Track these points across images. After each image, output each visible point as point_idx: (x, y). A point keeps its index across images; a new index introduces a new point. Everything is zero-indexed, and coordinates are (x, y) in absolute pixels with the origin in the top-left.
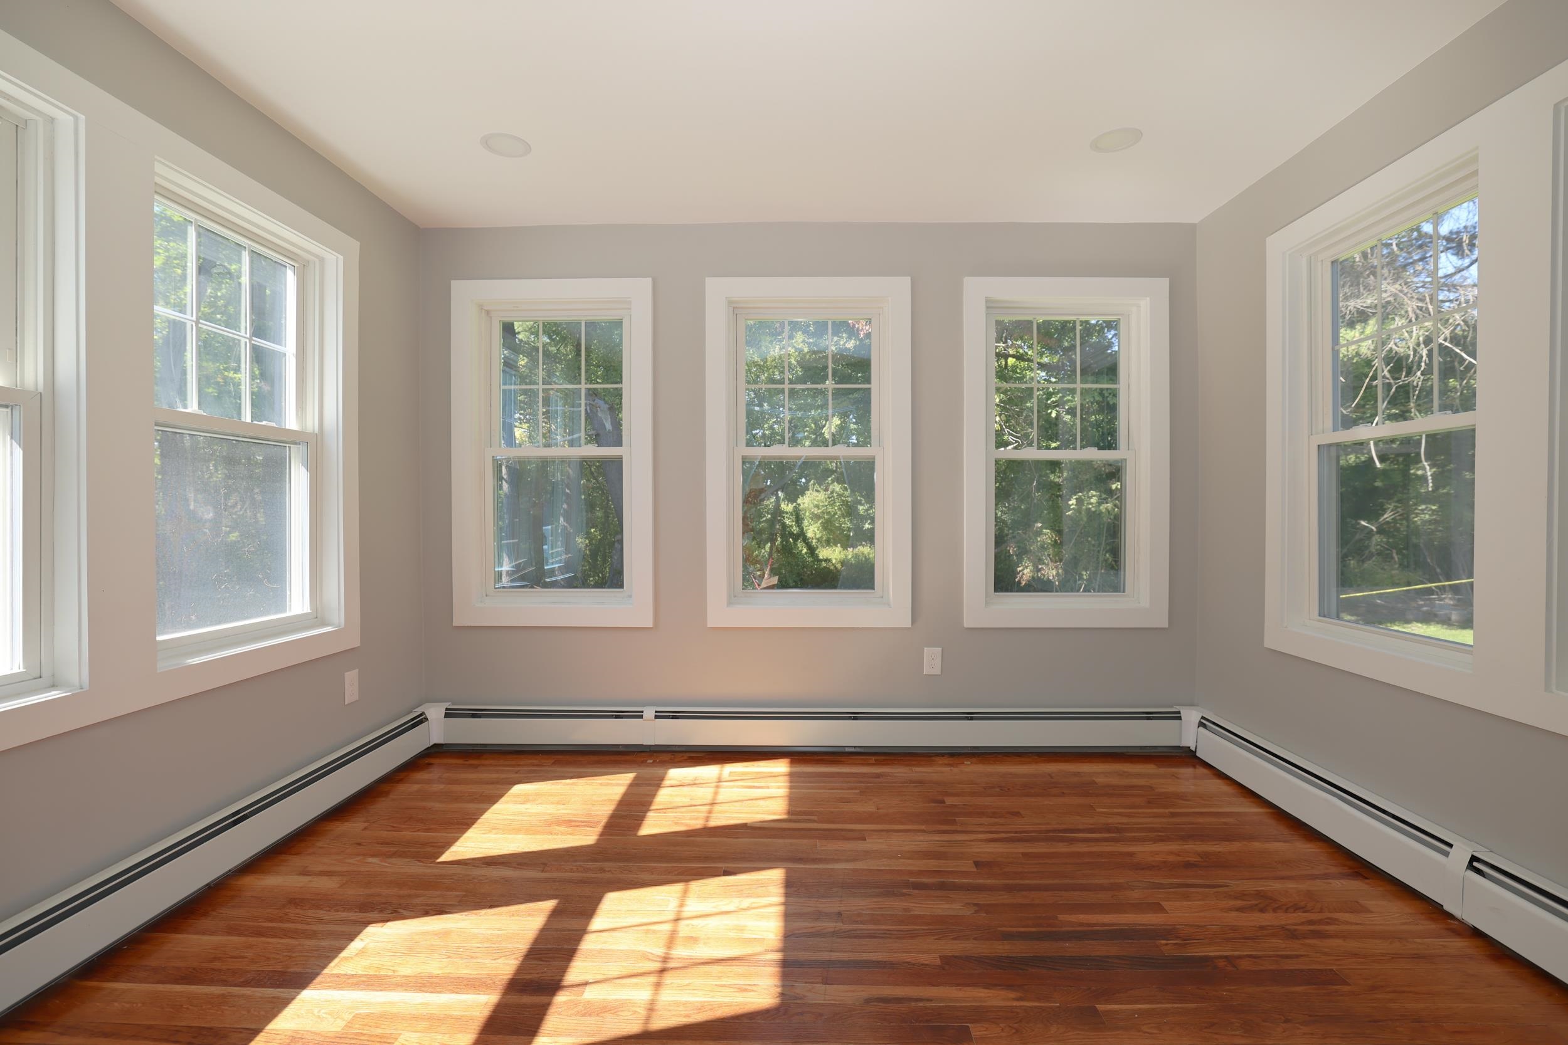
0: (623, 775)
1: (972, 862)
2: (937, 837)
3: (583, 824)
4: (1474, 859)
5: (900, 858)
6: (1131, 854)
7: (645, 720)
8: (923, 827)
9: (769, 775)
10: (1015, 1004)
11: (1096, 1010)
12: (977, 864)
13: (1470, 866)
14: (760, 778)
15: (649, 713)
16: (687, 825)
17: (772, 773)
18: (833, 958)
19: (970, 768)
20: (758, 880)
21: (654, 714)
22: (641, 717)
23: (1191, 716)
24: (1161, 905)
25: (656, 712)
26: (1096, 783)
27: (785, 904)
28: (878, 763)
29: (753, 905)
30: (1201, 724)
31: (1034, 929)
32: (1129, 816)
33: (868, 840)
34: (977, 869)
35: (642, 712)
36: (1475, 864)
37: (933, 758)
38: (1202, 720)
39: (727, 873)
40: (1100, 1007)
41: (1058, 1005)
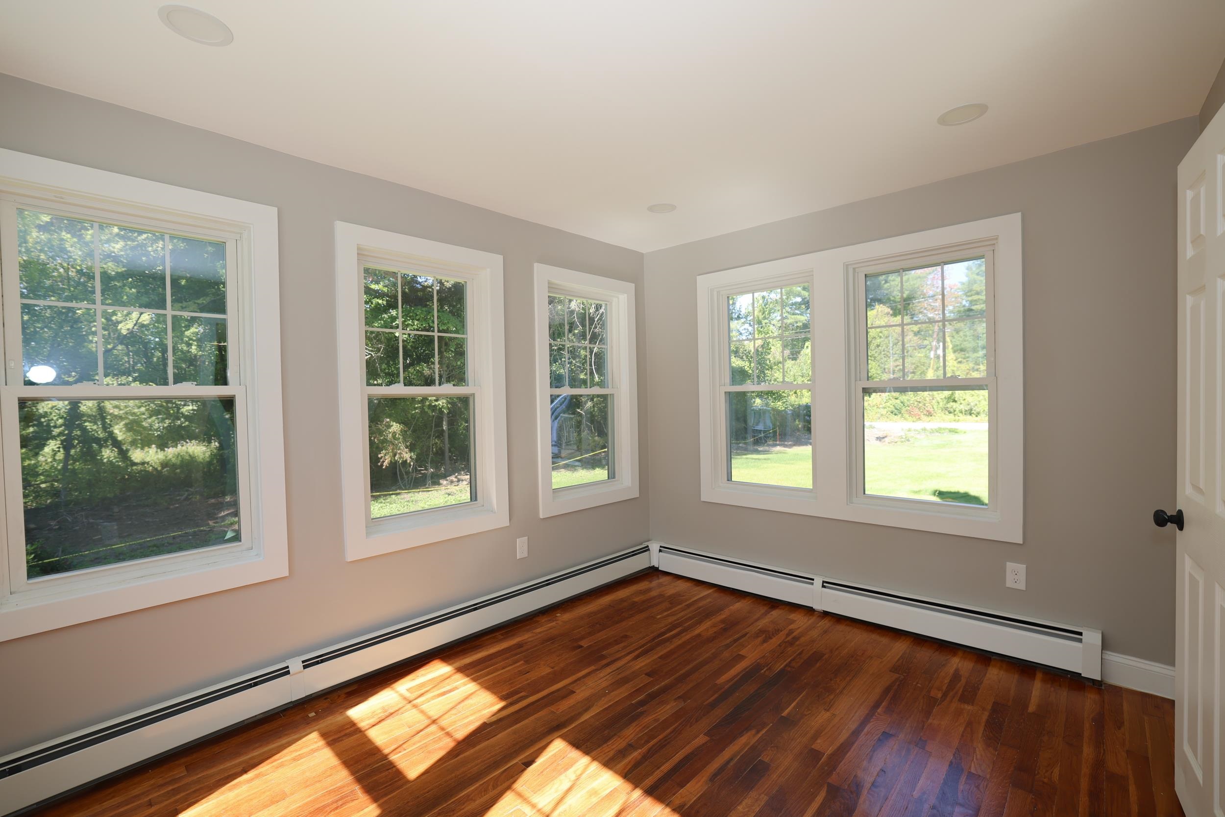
0: (304, 739)
1: (644, 675)
2: (608, 670)
3: (340, 803)
4: (824, 582)
5: (609, 693)
6: (699, 635)
7: (293, 675)
8: (593, 668)
9: (442, 678)
10: (760, 735)
11: (783, 716)
12: (648, 674)
13: (823, 586)
14: (438, 684)
15: (295, 665)
16: (440, 749)
17: (442, 675)
18: (665, 771)
19: (564, 617)
20: (554, 755)
21: (302, 665)
22: (288, 673)
23: (654, 547)
24: (740, 655)
25: (303, 662)
26: (637, 602)
27: (594, 759)
28: (506, 637)
29: (579, 772)
30: (660, 551)
31: (716, 696)
32: (672, 614)
33: (577, 691)
34: (653, 678)
35: (287, 667)
36: (824, 584)
37: (535, 619)
38: (661, 548)
39: (528, 763)
40: (785, 714)
41: (771, 724)
